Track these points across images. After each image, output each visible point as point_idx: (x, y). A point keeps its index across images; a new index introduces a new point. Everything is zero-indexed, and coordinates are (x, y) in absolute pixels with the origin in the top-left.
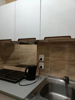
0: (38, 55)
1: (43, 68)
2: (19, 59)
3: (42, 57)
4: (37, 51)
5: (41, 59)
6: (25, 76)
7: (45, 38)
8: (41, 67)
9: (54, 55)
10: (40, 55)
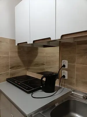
0: (60, 61)
1: (66, 78)
2: (44, 65)
3: (66, 63)
4: (59, 55)
5: (64, 66)
6: (41, 87)
7: (62, 36)
8: (64, 76)
9: (81, 60)
10: (63, 61)
